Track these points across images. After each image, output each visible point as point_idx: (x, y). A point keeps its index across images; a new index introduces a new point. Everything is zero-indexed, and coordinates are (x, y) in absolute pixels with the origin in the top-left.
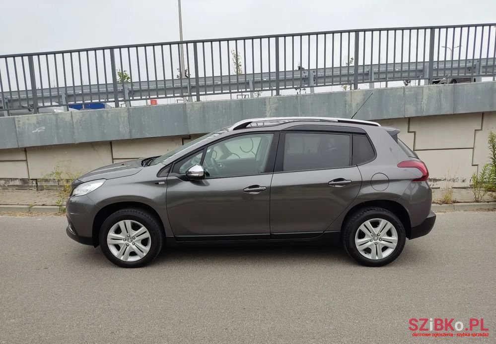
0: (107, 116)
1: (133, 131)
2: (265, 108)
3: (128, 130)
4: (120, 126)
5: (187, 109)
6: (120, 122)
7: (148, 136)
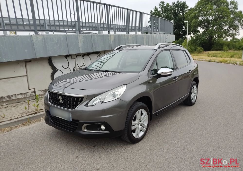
2: (78, 41)
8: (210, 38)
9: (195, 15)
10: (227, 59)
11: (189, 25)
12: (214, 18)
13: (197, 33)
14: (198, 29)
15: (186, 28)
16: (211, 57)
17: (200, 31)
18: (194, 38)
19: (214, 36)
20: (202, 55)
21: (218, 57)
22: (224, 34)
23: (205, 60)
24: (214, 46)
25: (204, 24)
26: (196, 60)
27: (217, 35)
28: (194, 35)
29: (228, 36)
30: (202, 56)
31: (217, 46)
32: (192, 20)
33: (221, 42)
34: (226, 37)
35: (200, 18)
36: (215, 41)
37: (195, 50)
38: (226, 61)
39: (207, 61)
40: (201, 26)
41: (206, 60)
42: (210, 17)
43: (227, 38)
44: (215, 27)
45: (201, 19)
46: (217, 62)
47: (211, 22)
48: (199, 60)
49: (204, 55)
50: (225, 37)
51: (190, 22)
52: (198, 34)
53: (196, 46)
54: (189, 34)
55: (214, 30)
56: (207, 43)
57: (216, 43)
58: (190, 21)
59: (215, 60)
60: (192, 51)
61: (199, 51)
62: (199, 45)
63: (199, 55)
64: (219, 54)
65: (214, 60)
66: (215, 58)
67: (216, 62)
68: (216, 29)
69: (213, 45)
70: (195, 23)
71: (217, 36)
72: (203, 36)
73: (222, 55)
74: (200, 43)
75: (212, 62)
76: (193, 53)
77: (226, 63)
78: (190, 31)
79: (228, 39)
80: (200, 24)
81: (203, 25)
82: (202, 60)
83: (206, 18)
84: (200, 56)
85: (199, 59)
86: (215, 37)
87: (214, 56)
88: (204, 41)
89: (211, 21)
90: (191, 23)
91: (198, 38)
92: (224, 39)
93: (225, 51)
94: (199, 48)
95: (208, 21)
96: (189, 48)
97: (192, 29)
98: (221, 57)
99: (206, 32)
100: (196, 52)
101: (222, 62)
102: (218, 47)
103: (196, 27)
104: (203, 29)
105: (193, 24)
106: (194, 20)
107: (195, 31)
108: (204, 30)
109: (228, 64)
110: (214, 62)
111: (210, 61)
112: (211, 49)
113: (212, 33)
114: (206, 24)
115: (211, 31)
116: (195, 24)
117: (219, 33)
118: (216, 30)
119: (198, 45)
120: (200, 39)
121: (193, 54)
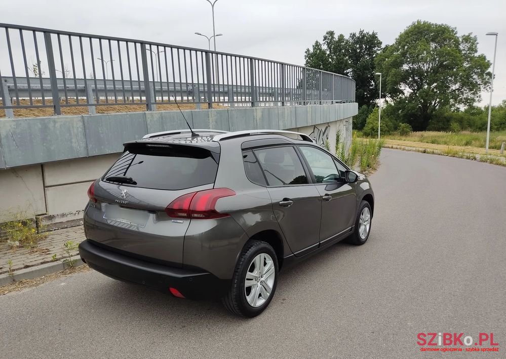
0: (54, 126)
1: (90, 146)
3: (83, 145)
4: (73, 140)
5: (147, 119)
6: (72, 134)
7: (108, 152)
8: (425, 106)
9: (395, 61)
10: (457, 148)
11: (383, 79)
12: (432, 67)
13: (399, 95)
14: (401, 87)
15: (376, 85)
16: (427, 142)
17: (405, 92)
18: (393, 105)
19: (433, 103)
20: (408, 138)
21: (440, 144)
22: (451, 98)
23: (414, 149)
24: (433, 121)
25: (413, 78)
26: (397, 148)
27: (438, 100)
28: (393, 98)
29: (459, 103)
30: (409, 142)
31: (438, 122)
32: (388, 69)
33: (446, 114)
34: (456, 104)
35: (405, 67)
36: (434, 112)
37: (396, 128)
38: (457, 154)
39: (419, 151)
40: (406, 83)
41: (417, 149)
42: (425, 64)
43: (458, 106)
44: (435, 84)
45: (408, 68)
46: (439, 155)
47: (426, 74)
48: (404, 149)
49: (413, 139)
50: (454, 105)
51: (385, 73)
52: (400, 97)
53: (397, 121)
54: (384, 96)
55: (433, 89)
56: (418, 116)
57: (436, 115)
58: (385, 71)
59: (435, 151)
60: (389, 131)
61: (403, 130)
62: (403, 120)
63: (403, 138)
64: (443, 137)
65: (432, 150)
66: (434, 146)
67: (436, 154)
68: (436, 87)
69: (430, 120)
70: (395, 75)
71: (438, 102)
72: (410, 101)
73: (448, 140)
74: (404, 116)
75: (428, 153)
76: (390, 134)
77: (456, 157)
78: (385, 90)
79: (459, 108)
80: (404, 78)
81: (410, 79)
82: (410, 148)
83: (415, 66)
84: (405, 140)
85: (403, 147)
86: (435, 104)
87: (433, 142)
88: (413, 111)
89: (427, 72)
90: (387, 76)
91: (400, 106)
92: (453, 109)
93: (453, 131)
94: (403, 125)
95: (419, 72)
96: (383, 124)
97: (389, 87)
98: (445, 143)
99: (416, 94)
100: (395, 132)
101: (448, 154)
102: (440, 124)
103: (397, 83)
104: (409, 88)
105: (392, 77)
106: (393, 71)
107: (395, 92)
108: (413, 90)
109: (459, 157)
110: (433, 153)
111: (425, 152)
112: (428, 128)
113: (428, 96)
114: (416, 78)
115: (427, 93)
116: (394, 77)
117: (442, 97)
118: (435, 90)
119: (402, 118)
120: (403, 108)
121: (390, 136)
